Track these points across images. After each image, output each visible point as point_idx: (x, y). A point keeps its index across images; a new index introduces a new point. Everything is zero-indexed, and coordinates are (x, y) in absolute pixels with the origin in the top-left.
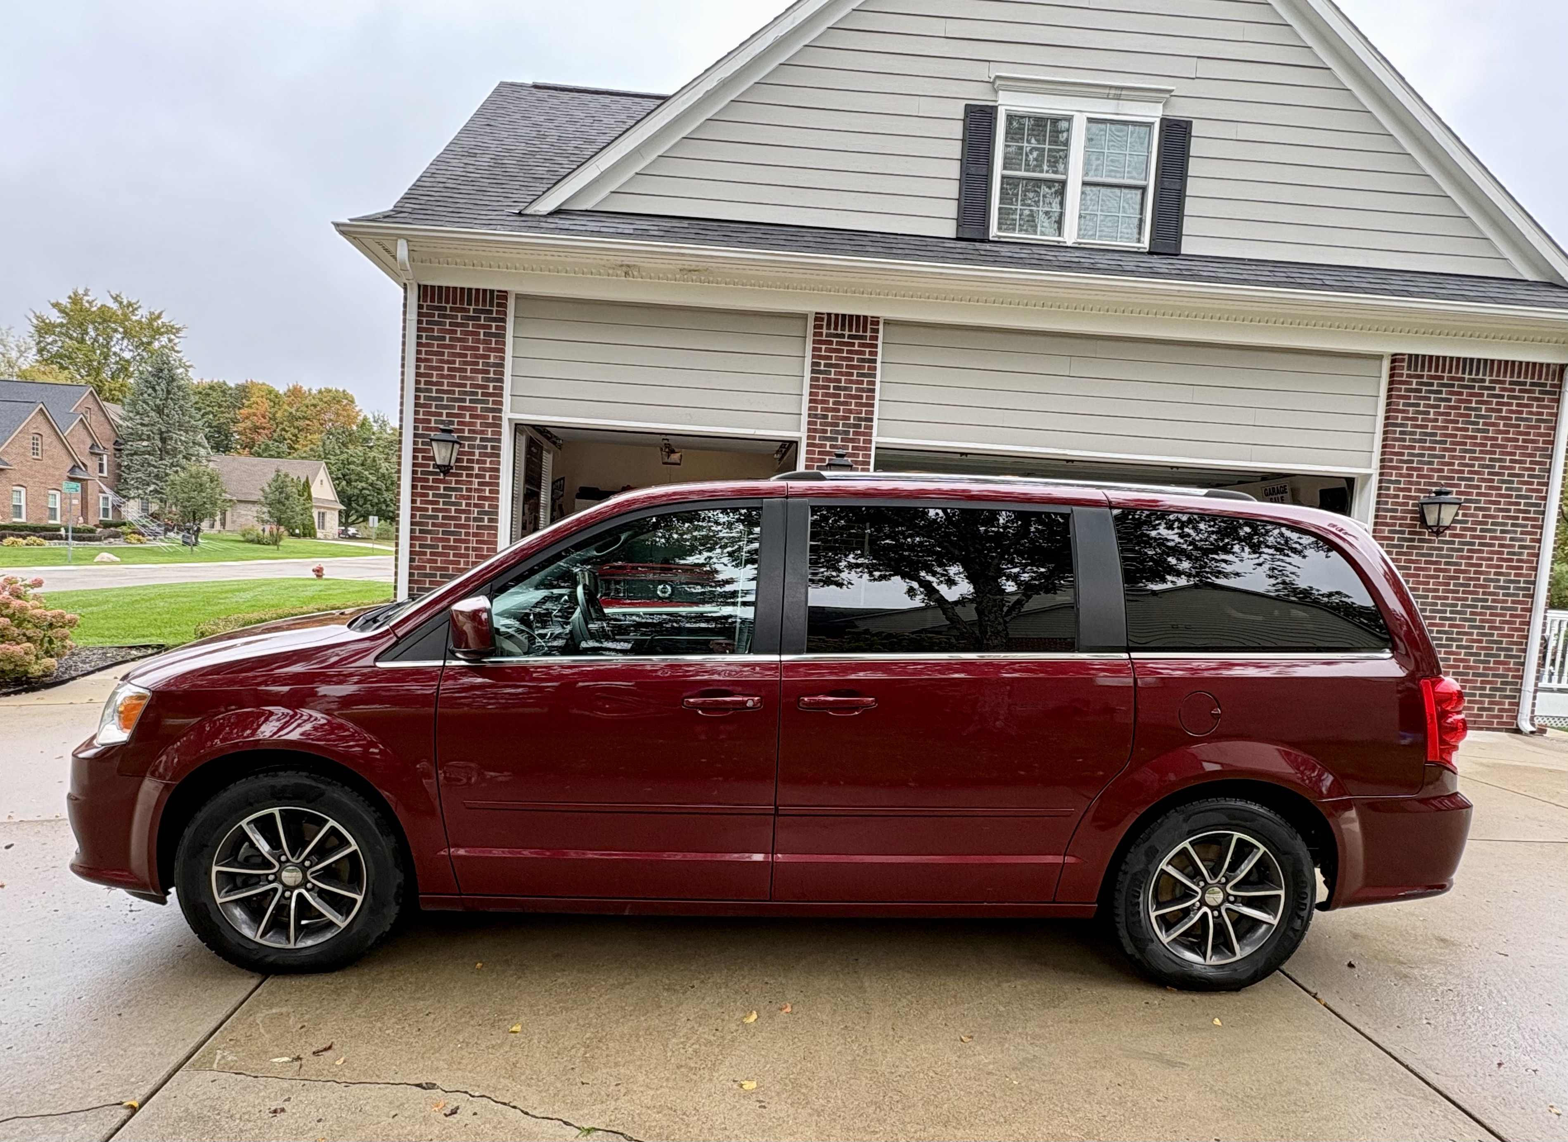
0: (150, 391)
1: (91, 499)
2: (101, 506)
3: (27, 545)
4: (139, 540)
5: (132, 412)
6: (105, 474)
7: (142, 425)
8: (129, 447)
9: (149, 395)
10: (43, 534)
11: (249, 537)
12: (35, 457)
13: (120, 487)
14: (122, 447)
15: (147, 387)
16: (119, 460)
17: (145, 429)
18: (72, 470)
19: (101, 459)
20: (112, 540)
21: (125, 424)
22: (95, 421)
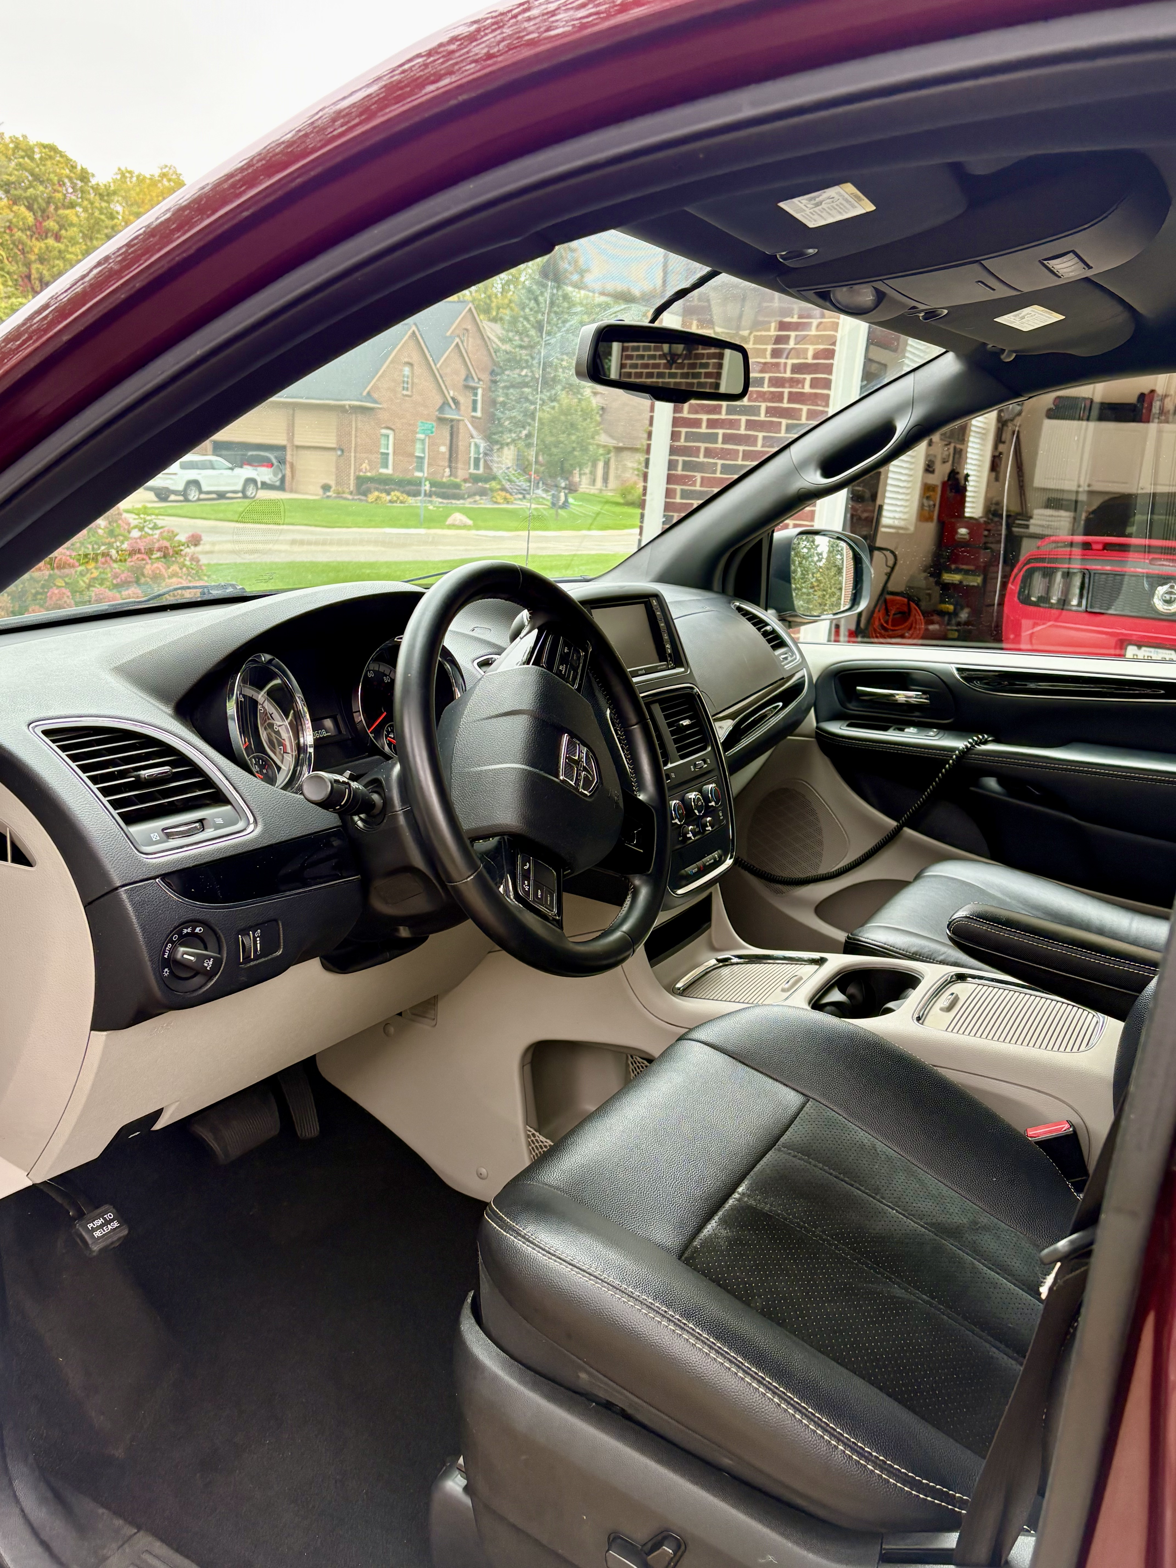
0: (532, 304)
1: (461, 445)
2: (472, 455)
3: (390, 501)
4: (505, 499)
5: (512, 331)
6: (479, 414)
7: (521, 347)
8: (505, 377)
9: (531, 310)
10: (408, 488)
11: (630, 498)
12: (405, 392)
13: (494, 430)
14: (498, 378)
15: (530, 300)
16: (493, 395)
17: (524, 352)
18: (441, 409)
19: (476, 395)
20: (477, 498)
21: (504, 347)
22: (471, 344)
